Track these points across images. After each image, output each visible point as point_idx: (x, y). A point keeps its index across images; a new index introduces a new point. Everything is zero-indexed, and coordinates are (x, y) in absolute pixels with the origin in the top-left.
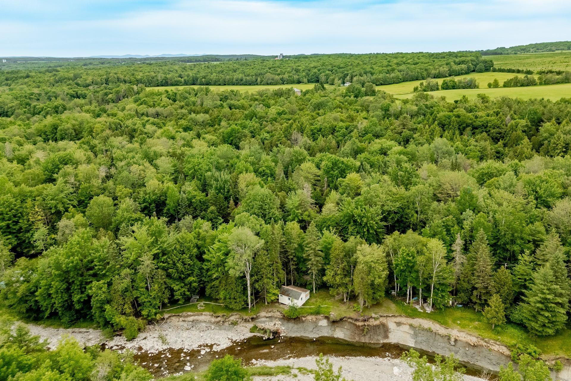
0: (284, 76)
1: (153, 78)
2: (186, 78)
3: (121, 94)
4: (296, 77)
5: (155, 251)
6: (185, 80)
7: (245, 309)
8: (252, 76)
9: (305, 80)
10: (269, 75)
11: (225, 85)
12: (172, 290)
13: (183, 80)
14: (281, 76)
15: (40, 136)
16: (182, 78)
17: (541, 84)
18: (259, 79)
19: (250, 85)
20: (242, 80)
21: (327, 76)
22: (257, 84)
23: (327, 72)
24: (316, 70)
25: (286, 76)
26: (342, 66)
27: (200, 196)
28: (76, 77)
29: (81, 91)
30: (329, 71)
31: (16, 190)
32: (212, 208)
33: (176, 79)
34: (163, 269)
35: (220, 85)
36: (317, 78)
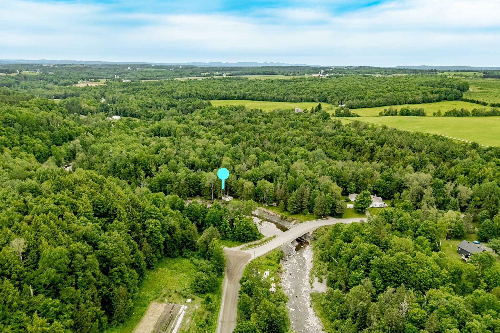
0: (303, 96)
1: (218, 94)
2: (239, 94)
3: (196, 106)
4: (311, 97)
5: (186, 178)
6: (238, 96)
7: (211, 199)
8: (282, 95)
9: (317, 100)
10: (293, 95)
11: (263, 100)
12: (190, 191)
13: (237, 96)
14: (301, 96)
15: (152, 132)
16: (236, 94)
17: (473, 115)
18: (285, 98)
19: (279, 101)
20: (274, 98)
21: (332, 98)
22: (284, 101)
23: (334, 95)
24: (326, 93)
25: (304, 96)
26: (346, 90)
27: (207, 164)
28: (173, 91)
29: (174, 102)
30: (335, 93)
31: (146, 155)
32: (210, 168)
33: (232, 95)
34: (188, 184)
35: (260, 100)
36: (326, 98)
